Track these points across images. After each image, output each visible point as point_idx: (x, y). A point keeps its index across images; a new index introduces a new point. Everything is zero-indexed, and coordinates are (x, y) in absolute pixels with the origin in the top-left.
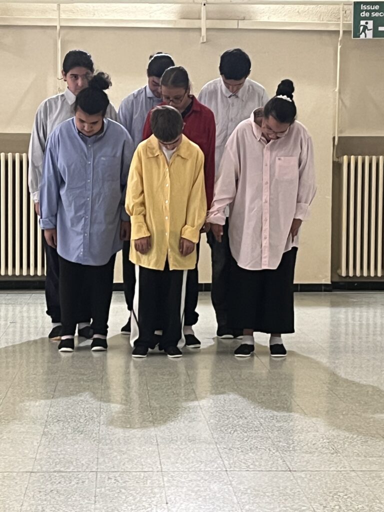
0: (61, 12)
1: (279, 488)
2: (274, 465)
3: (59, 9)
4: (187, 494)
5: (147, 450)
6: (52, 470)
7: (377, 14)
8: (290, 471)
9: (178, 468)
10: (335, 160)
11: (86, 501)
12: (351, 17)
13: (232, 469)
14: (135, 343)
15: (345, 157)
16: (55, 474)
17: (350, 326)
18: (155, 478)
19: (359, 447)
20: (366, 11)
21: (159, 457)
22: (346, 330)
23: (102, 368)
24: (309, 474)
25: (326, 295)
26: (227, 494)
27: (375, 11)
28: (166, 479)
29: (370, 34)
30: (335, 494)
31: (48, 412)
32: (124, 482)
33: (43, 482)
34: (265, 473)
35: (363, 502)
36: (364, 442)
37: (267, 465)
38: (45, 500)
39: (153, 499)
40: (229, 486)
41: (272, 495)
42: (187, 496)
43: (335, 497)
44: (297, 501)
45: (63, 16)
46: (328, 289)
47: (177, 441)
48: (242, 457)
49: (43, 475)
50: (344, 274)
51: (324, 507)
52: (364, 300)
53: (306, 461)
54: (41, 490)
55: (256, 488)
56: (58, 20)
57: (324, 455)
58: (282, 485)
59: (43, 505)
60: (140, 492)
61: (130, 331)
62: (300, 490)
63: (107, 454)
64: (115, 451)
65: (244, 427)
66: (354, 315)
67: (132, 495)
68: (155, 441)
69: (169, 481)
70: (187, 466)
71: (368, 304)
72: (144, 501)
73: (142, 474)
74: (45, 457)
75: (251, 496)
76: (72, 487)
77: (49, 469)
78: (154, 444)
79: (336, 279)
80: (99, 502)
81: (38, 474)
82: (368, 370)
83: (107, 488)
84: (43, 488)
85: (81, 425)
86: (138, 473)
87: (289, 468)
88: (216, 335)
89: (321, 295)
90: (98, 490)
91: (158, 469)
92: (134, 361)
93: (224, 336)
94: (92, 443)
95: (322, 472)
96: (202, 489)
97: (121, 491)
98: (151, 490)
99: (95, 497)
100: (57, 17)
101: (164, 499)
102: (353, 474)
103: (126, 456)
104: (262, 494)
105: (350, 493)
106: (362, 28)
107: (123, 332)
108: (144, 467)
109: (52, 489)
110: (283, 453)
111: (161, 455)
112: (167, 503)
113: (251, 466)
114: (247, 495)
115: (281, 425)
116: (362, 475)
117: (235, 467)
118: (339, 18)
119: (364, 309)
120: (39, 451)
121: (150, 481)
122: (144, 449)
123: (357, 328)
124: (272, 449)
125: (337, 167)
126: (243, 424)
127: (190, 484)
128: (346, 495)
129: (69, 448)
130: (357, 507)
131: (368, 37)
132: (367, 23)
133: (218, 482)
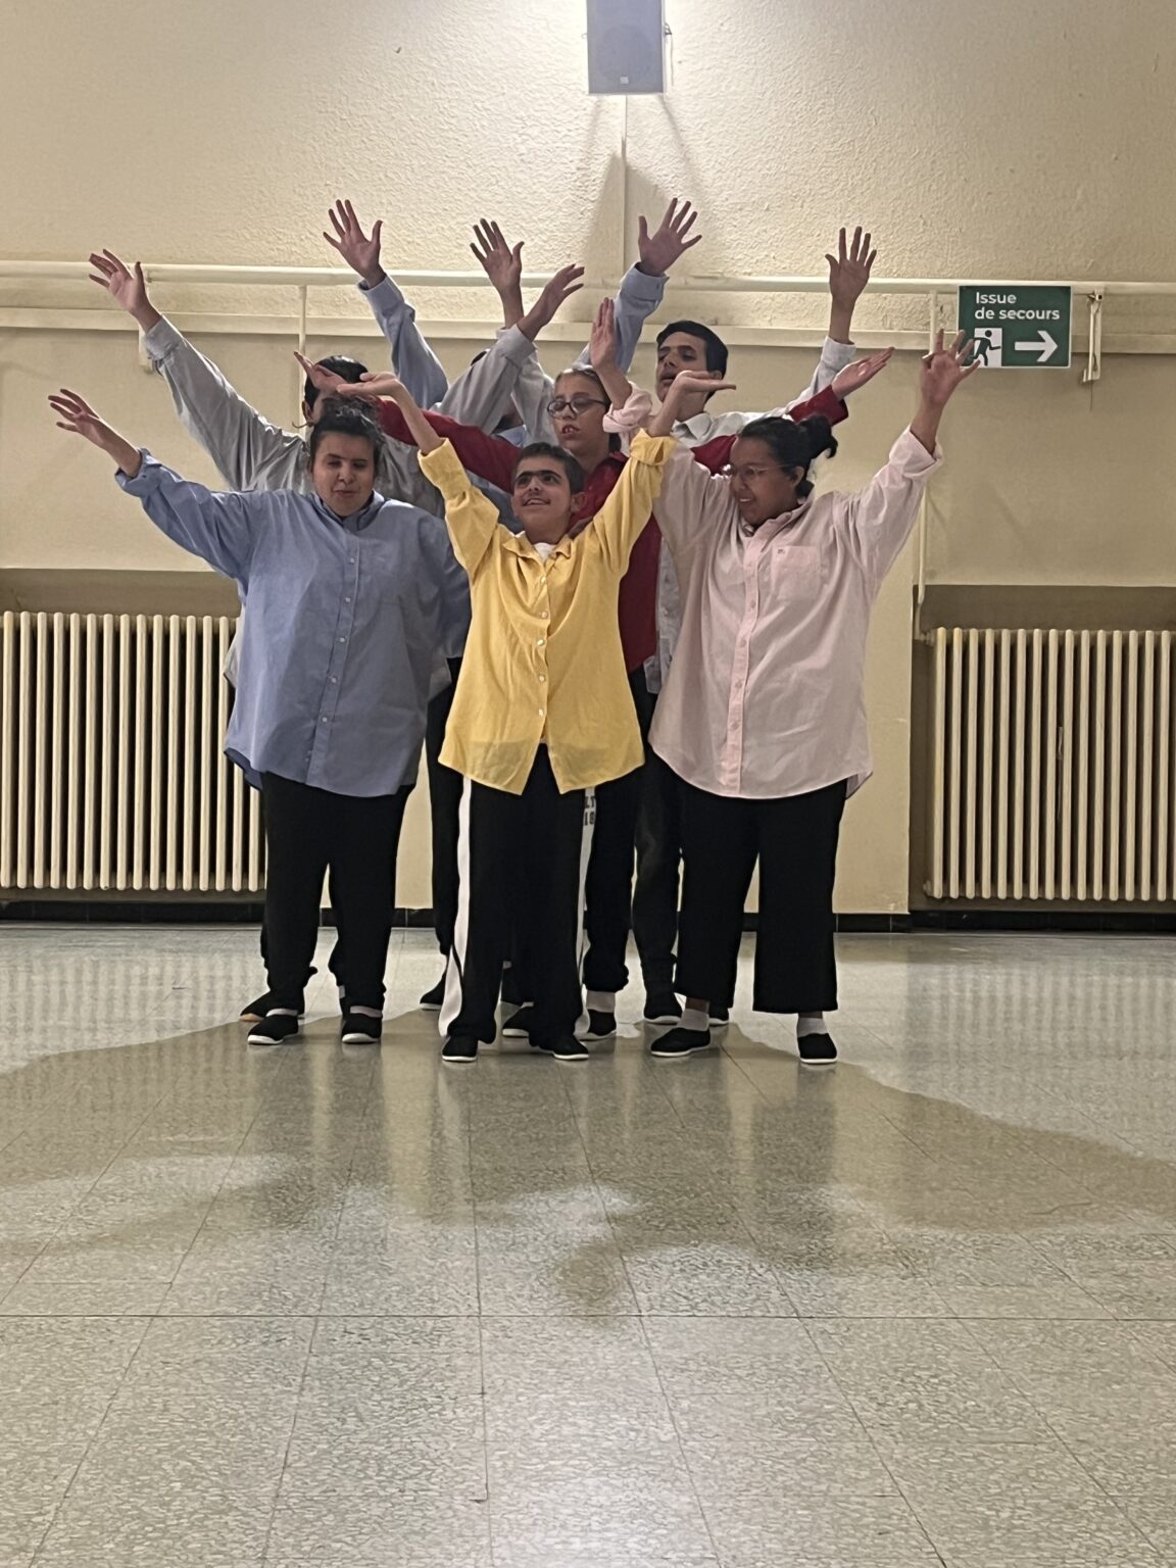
0: (308, 304)
1: (767, 1356)
2: (759, 1303)
3: (304, 296)
4: (536, 1372)
5: (450, 1265)
6: (207, 1312)
7: (1011, 315)
8: (798, 1317)
9: (520, 1308)
10: (917, 637)
11: (279, 1387)
12: (954, 321)
13: (654, 1312)
14: (452, 1027)
15: (941, 631)
16: (212, 1321)
17: (953, 1001)
18: (461, 1333)
19: (969, 1263)
20: (988, 307)
21: (478, 1283)
22: (943, 1010)
23: (367, 1084)
24: (845, 1324)
25: (898, 938)
26: (638, 1371)
27: (1008, 307)
28: (486, 1334)
29: (995, 358)
30: (907, 1374)
31: (224, 1178)
32: (383, 1342)
33: (179, 1339)
34: (735, 1321)
35: (978, 1394)
36: (983, 1251)
37: (742, 1303)
38: (176, 1385)
39: (448, 1383)
40: (643, 1353)
41: (748, 1375)
42: (535, 1375)
43: (908, 1380)
44: (812, 1390)
45: (313, 314)
46: (902, 925)
47: (525, 1245)
48: (681, 1284)
49: (182, 1323)
50: (938, 893)
51: (879, 1404)
52: (983, 949)
53: (838, 1294)
54: (169, 1360)
55: (711, 1357)
56: (301, 322)
57: (884, 1281)
58: (776, 1349)
59: (169, 1395)
60: (419, 1366)
61: (440, 1002)
62: (822, 1364)
63: (349, 1275)
64: (371, 1268)
65: (691, 1216)
66: (961, 979)
67: (397, 1373)
68: (473, 1246)
69: (494, 1339)
70: (545, 1305)
71: (994, 959)
72: (425, 1389)
73: (430, 1323)
74: (196, 1280)
75: (698, 1375)
76: (250, 1351)
77: (199, 1310)
78: (469, 1252)
79: (921, 906)
80: (311, 1389)
81: (170, 1321)
82: (991, 1093)
83: (337, 1356)
84: (176, 1355)
85: (298, 1209)
86: (420, 1321)
87: (796, 1311)
88: (643, 1017)
89: (887, 939)
90: (313, 1360)
91: (470, 1312)
92: (446, 1069)
93: (660, 1019)
94: (318, 1248)
95: (880, 1321)
96: (576, 1359)
97: (370, 1363)
98: (447, 1360)
99: (304, 1376)
100: (300, 316)
101: (476, 1382)
102: (954, 1326)
103: (394, 1279)
104: (726, 1371)
105: (946, 1373)
106: (977, 344)
107: (424, 1005)
108: (435, 1305)
109: (199, 1356)
110: (782, 1275)
111: (483, 1279)
112: (483, 1393)
113: (703, 1306)
114: (686, 1374)
115: (781, 1210)
116: (975, 1327)
117: (662, 1306)
118: (928, 323)
119: (983, 968)
120: (184, 1266)
121: (448, 1339)
122: (442, 1264)
123: (969, 1007)
124: (756, 1266)
125: (922, 654)
126: (690, 1208)
127: (546, 1347)
128: (935, 1376)
129: (258, 1260)
130: (961, 1406)
131: (991, 364)
132: (989, 334)
133: (616, 1343)
